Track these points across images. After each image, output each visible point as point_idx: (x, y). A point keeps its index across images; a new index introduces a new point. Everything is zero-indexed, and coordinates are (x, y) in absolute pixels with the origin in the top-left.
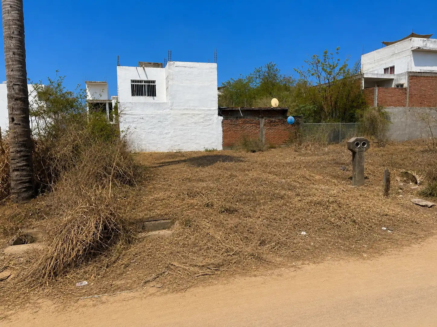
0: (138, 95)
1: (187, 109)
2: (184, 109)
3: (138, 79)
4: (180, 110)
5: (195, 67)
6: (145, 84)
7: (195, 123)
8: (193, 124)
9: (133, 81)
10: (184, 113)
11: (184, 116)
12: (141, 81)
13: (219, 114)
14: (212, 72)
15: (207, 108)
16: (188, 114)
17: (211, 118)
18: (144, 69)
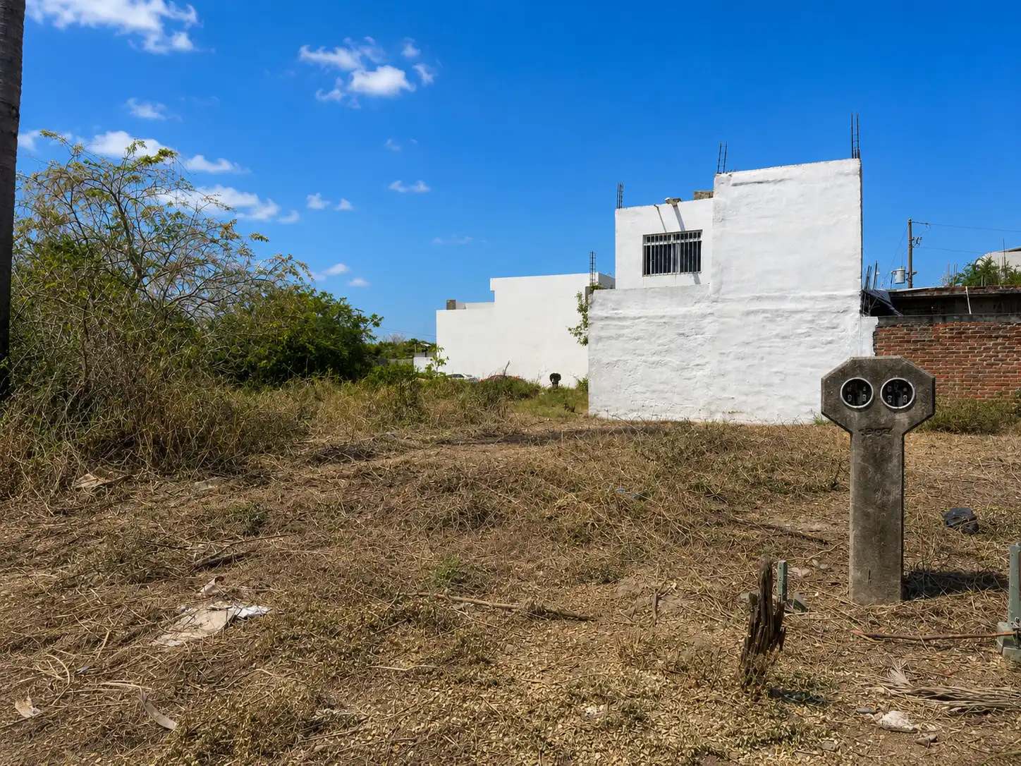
0: (657, 272)
1: (759, 298)
2: (752, 299)
3: (659, 230)
4: (741, 300)
5: (790, 179)
6: (675, 242)
7: (784, 337)
8: (778, 340)
9: (648, 238)
10: (752, 309)
11: (752, 318)
12: (666, 237)
13: (865, 311)
14: (841, 186)
15: (824, 294)
16: (764, 311)
17: (835, 321)
18: (675, 206)
